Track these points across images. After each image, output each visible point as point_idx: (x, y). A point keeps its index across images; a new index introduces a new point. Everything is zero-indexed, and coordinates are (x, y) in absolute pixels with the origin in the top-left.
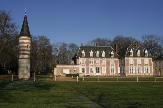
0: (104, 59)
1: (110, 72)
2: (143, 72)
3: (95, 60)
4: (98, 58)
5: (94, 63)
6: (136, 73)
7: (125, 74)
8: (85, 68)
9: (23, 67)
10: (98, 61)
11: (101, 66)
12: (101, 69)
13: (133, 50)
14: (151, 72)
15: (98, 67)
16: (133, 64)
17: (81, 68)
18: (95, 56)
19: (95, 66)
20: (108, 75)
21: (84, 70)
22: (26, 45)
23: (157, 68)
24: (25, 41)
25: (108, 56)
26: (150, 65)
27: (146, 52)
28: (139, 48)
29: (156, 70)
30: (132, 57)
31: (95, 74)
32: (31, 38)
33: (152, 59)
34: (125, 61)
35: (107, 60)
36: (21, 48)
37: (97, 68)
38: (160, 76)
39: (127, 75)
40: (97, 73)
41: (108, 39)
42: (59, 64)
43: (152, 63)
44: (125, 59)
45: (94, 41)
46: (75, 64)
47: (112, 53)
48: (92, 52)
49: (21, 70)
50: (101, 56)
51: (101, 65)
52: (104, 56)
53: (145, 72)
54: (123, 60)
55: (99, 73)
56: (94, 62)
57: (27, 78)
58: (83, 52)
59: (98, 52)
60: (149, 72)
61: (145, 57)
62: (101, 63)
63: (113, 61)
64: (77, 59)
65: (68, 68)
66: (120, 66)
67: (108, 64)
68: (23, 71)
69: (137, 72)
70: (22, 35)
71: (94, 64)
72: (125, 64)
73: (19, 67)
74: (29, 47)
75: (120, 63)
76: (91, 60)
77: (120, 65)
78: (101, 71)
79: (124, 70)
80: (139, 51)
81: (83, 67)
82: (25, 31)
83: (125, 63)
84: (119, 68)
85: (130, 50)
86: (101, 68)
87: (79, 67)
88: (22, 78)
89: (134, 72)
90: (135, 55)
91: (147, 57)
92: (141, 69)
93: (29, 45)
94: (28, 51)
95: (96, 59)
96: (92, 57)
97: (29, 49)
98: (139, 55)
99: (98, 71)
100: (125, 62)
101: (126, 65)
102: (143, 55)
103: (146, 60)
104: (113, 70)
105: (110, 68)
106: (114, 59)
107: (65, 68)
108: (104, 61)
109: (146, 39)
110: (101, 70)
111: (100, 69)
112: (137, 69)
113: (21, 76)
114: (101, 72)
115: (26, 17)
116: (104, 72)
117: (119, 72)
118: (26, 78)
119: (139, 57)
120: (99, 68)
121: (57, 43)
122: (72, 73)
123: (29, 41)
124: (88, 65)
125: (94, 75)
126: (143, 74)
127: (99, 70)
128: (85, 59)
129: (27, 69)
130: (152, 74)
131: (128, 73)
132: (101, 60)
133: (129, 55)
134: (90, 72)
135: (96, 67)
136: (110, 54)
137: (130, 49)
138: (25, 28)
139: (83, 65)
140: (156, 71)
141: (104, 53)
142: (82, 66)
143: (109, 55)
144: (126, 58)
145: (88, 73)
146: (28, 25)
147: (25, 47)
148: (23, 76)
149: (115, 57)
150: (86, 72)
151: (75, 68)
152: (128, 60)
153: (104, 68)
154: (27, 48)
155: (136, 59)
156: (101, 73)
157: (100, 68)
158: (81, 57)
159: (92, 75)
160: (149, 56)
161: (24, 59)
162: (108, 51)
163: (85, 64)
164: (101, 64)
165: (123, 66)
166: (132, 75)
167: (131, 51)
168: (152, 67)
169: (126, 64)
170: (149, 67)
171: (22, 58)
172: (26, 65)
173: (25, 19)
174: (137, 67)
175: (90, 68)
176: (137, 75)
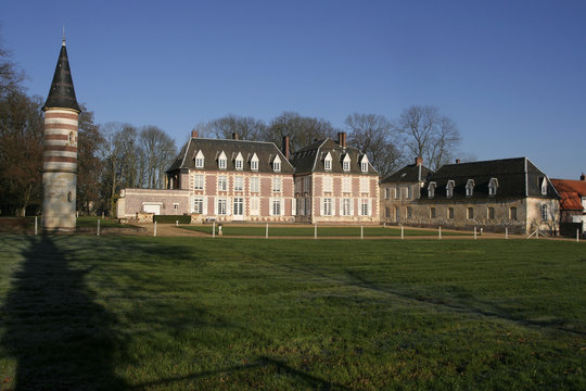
0: (255, 176)
1: (271, 212)
2: (356, 212)
3: (231, 179)
4: (240, 172)
5: (228, 187)
6: (337, 215)
7: (310, 219)
8: (205, 199)
9: (58, 197)
10: (239, 180)
11: (247, 195)
12: (247, 202)
13: (333, 156)
14: (374, 214)
15: (239, 197)
16: (332, 191)
17: (192, 199)
18: (232, 166)
19: (231, 194)
20: (266, 218)
21: (201, 204)
22: (65, 132)
23: (389, 203)
24: (63, 123)
25: (266, 168)
26: (374, 195)
27: (365, 160)
28: (347, 150)
29: (388, 209)
30: (329, 172)
31: (231, 216)
32: (80, 112)
33: (377, 179)
34: (311, 182)
35: (262, 180)
36: (54, 142)
37: (236, 200)
38: (396, 224)
39: (315, 220)
40: (236, 213)
41: (257, 119)
42: (131, 187)
43: (378, 189)
44: (311, 178)
45: (215, 124)
46: (174, 188)
47: (277, 160)
48: (223, 157)
49: (53, 206)
50: (247, 167)
51: (247, 192)
52: (255, 167)
53: (360, 213)
54: (306, 179)
55: (241, 213)
56: (228, 184)
57: (70, 226)
58: (200, 156)
59: (240, 158)
60: (370, 212)
61: (362, 174)
62: (247, 186)
63: (278, 181)
64: (183, 175)
65: (157, 199)
66: (296, 196)
67: (266, 190)
68: (58, 208)
69: (341, 213)
70: (52, 102)
71: (228, 190)
72: (311, 192)
73: (46, 194)
74: (74, 139)
75: (296, 190)
76: (220, 177)
77: (296, 194)
78: (247, 208)
79: (308, 207)
80: (347, 159)
81: (199, 197)
82: (63, 90)
83: (311, 189)
84: (294, 200)
85: (325, 156)
86: (247, 199)
87: (188, 196)
88: (57, 228)
89: (333, 213)
90: (338, 168)
91: (367, 175)
92: (352, 205)
93: (76, 134)
94: (71, 149)
95: (234, 175)
96: (223, 171)
97: (75, 144)
98: (347, 168)
99: (238, 209)
100: (311, 186)
101: (314, 194)
102: (356, 169)
103: (365, 182)
104: (278, 205)
105: (272, 200)
106: (282, 177)
107: (148, 199)
108: (256, 181)
109: (358, 127)
110: (247, 205)
111: (244, 203)
112: (341, 205)
113: (52, 221)
114: (247, 211)
115: (63, 52)
116: (255, 212)
117: (294, 213)
118: (66, 225)
119: (348, 173)
120: (241, 200)
121: (109, 125)
122: (168, 212)
123: (74, 122)
124: (211, 190)
125: (228, 219)
126: (356, 219)
127: (241, 205)
128: (205, 174)
129: (69, 200)
130: (377, 219)
131: (318, 215)
132: (247, 180)
133: (321, 169)
134: (216, 211)
135: (234, 197)
136: (272, 164)
137: (325, 151)
138: (63, 84)
139: (198, 191)
140: (388, 212)
141: (255, 159)
142: (196, 192)
143: (269, 167)
144: (314, 176)
145: (213, 214)
146: (70, 76)
147: (65, 138)
148: (60, 221)
149: (284, 172)
150: (205, 211)
151: (175, 199)
152: (319, 181)
153: (255, 201)
154: (68, 141)
155: (358, 180)
156: (247, 215)
157: (244, 200)
158: (194, 168)
159: (223, 219)
160: (371, 173)
161: (60, 174)
162: (265, 153)
163: (204, 189)
164: (247, 189)
165: (304, 195)
166: (327, 220)
167: (329, 158)
168: (378, 201)
169: (314, 190)
170: (370, 200)
171: (55, 171)
172: (66, 191)
173: (61, 56)
174: (341, 199)
175: (217, 199)
176: (342, 220)
